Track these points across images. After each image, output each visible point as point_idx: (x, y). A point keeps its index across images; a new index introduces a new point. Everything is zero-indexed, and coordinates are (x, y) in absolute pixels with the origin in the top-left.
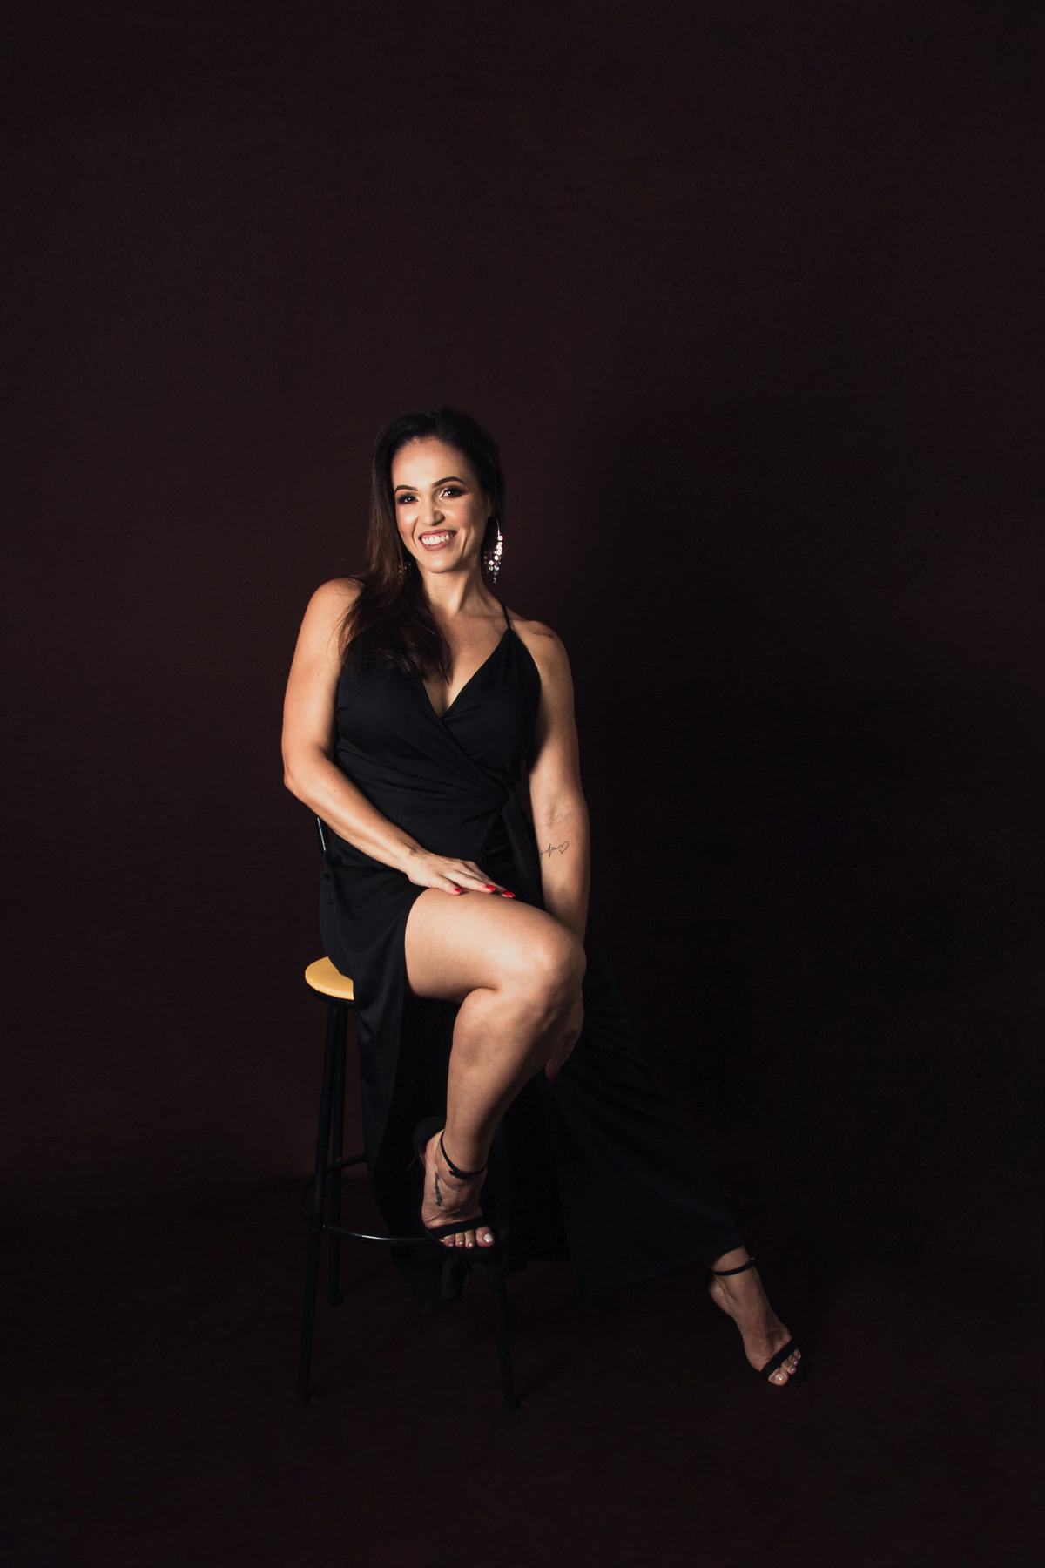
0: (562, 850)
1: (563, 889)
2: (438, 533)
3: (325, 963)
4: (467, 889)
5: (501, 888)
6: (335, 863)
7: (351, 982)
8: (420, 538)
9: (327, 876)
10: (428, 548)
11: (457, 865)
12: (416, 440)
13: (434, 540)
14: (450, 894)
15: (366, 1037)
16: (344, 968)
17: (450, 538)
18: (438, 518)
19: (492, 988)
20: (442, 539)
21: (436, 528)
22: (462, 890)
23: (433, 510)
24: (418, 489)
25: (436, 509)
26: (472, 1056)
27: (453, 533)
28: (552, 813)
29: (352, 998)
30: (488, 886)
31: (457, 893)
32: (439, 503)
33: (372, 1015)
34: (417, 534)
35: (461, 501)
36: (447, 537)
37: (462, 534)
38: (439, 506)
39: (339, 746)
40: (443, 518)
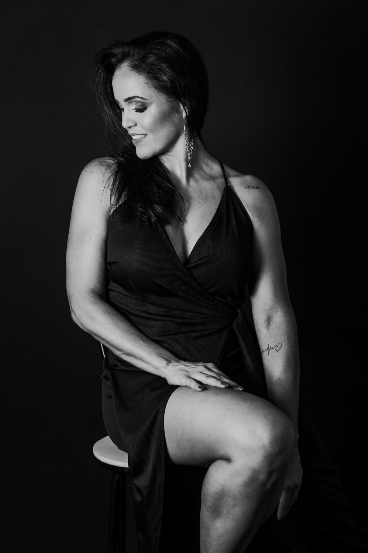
0: (278, 349)
1: (280, 379)
3: (107, 441)
4: (207, 385)
5: (233, 383)
6: (111, 368)
7: (126, 454)
9: (106, 378)
11: (200, 367)
14: (195, 391)
15: (138, 498)
16: (121, 446)
19: (228, 460)
22: (204, 387)
26: (216, 511)
28: (269, 321)
29: (127, 466)
30: (223, 383)
31: (200, 390)
33: (142, 481)
39: (110, 287)
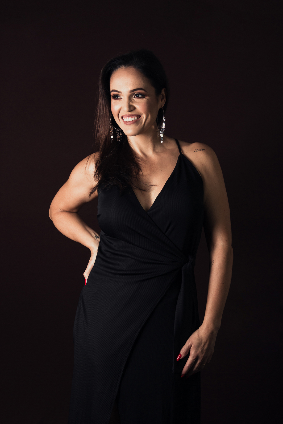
2: (131, 116)
8: (122, 118)
10: (126, 123)
12: (123, 67)
13: (130, 119)
17: (138, 119)
18: (132, 108)
20: (133, 119)
21: (130, 113)
23: (129, 104)
24: (122, 92)
25: (131, 103)
27: (139, 116)
32: (133, 101)
34: (120, 115)
35: (144, 101)
36: (136, 118)
37: (144, 117)
38: (132, 102)
40: (135, 108)
